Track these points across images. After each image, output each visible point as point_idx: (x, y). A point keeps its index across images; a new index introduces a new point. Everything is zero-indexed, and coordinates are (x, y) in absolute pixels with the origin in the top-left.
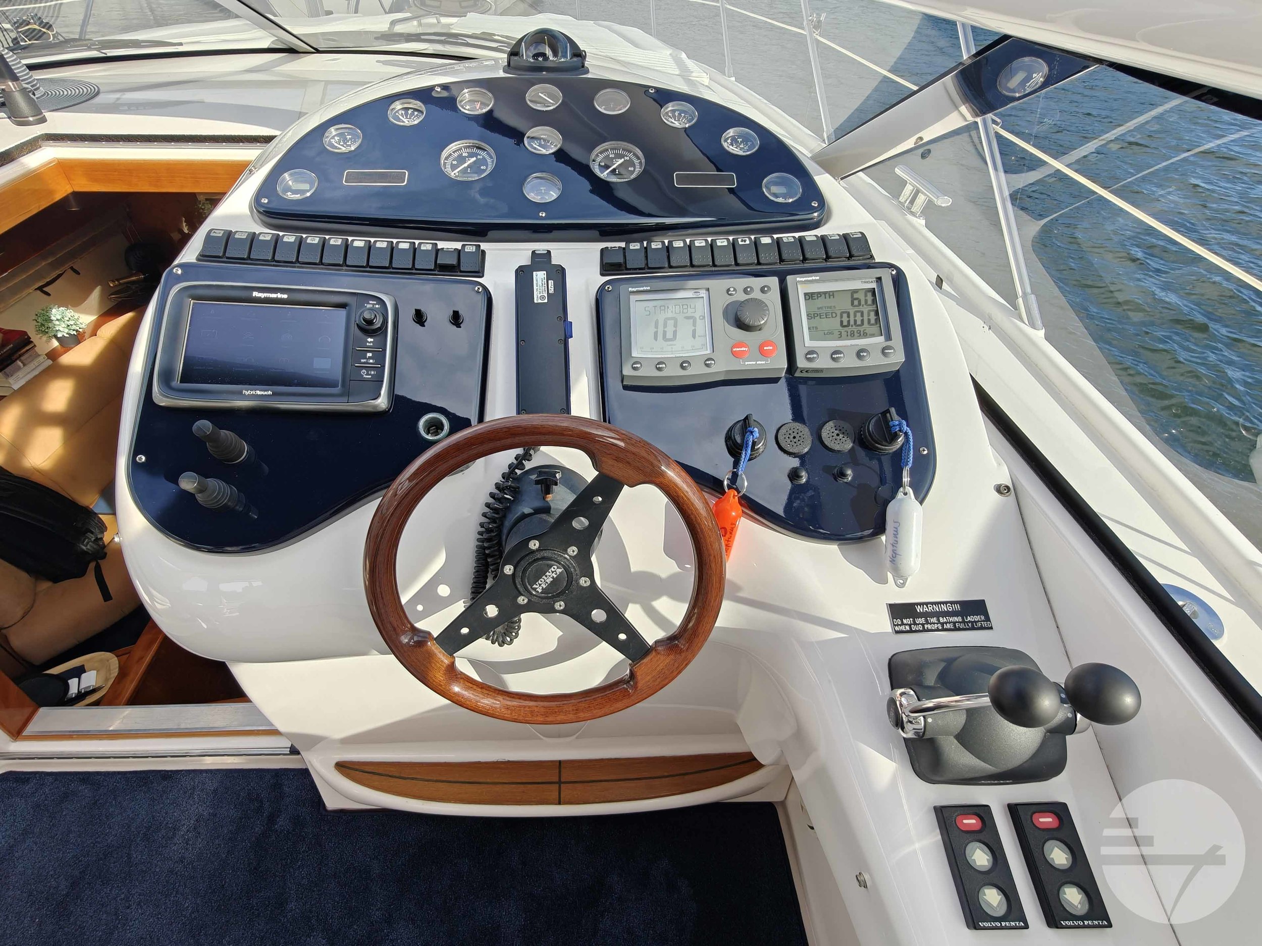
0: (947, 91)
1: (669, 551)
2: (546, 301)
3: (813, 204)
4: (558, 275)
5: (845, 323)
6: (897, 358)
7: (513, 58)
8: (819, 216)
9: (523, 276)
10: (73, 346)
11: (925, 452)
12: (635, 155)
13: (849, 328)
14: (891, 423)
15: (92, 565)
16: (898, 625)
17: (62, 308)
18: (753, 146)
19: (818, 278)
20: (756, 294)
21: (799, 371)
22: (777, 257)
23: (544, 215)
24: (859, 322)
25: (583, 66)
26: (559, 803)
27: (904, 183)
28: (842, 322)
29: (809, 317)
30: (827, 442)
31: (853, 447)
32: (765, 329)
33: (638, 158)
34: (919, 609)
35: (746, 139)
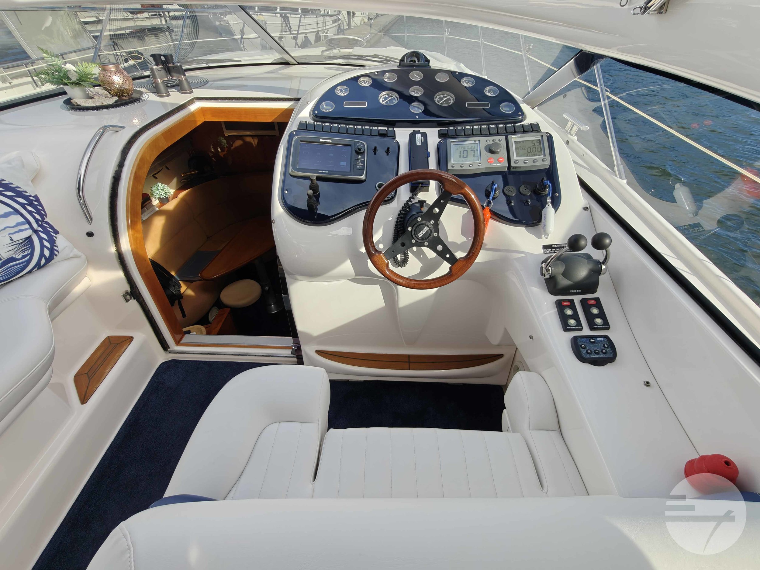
0: (572, 71)
1: (463, 233)
2: (421, 144)
3: (519, 114)
4: (424, 135)
5: (529, 151)
6: (548, 162)
7: (401, 62)
8: (522, 118)
9: (412, 137)
10: (166, 203)
11: (557, 195)
12: (451, 96)
13: (530, 153)
14: (544, 182)
15: (177, 302)
16: (545, 251)
17: (163, 184)
18: (496, 93)
19: (519, 136)
20: (497, 141)
21: (512, 168)
22: (505, 131)
23: (418, 117)
24: (534, 151)
25: (429, 65)
26: (409, 370)
27: (567, 121)
28: (528, 151)
29: (516, 149)
30: (522, 192)
31: (530, 194)
32: (500, 153)
33: (452, 98)
34: (553, 246)
35: (494, 91)
